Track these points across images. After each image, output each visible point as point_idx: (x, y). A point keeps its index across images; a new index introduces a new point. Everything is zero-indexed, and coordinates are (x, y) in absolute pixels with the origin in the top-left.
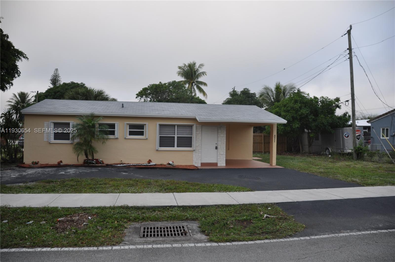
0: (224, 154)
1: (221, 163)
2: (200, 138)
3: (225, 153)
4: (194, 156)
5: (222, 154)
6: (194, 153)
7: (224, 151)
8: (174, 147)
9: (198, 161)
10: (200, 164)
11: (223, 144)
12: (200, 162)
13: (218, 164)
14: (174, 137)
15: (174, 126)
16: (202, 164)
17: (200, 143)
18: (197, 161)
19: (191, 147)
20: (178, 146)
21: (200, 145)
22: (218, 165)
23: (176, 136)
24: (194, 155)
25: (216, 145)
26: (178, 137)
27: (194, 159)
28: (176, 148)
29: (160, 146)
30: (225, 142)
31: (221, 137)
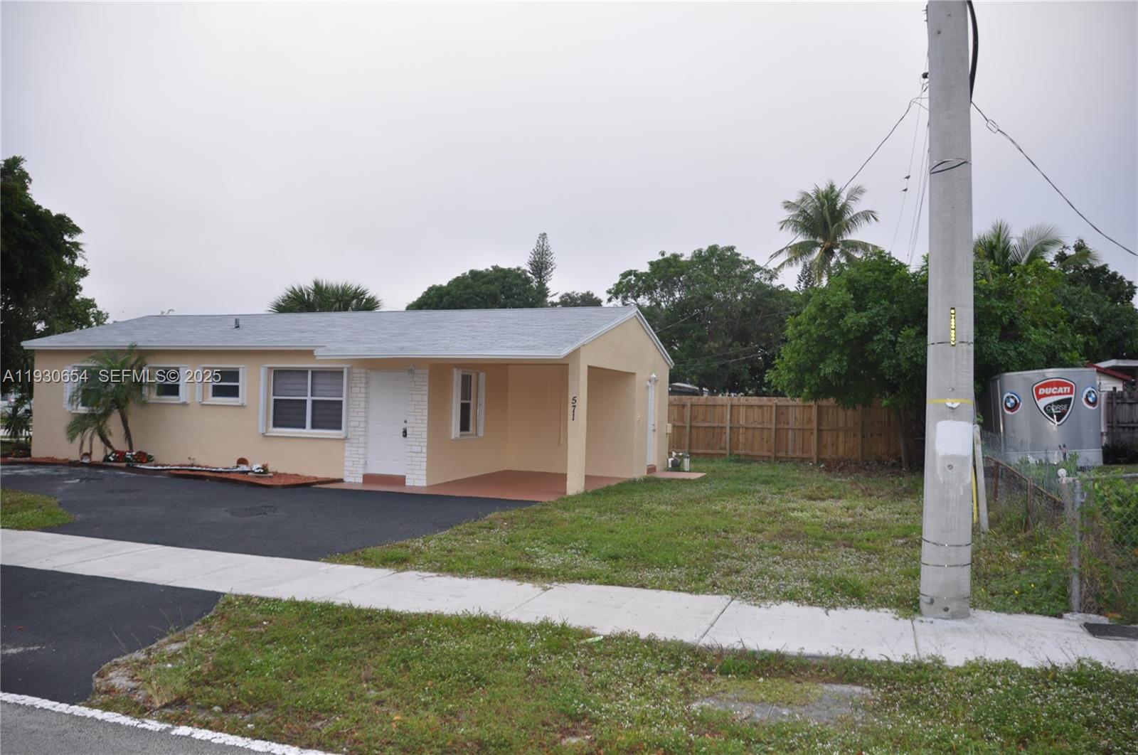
0: (421, 452)
1: (415, 477)
2: (363, 405)
3: (425, 450)
4: (347, 454)
5: (417, 453)
6: (346, 445)
7: (422, 444)
8: (304, 427)
9: (355, 469)
10: (362, 476)
11: (420, 422)
12: (361, 472)
13: (407, 480)
14: (306, 401)
15: (304, 372)
16: (368, 478)
17: (363, 419)
18: (352, 469)
19: (340, 428)
20: (313, 427)
21: (362, 425)
22: (407, 484)
23: (309, 399)
24: (346, 452)
25: (405, 425)
26: (314, 402)
27: (346, 464)
28: (308, 431)
29: (275, 425)
30: (426, 418)
31: (416, 403)
